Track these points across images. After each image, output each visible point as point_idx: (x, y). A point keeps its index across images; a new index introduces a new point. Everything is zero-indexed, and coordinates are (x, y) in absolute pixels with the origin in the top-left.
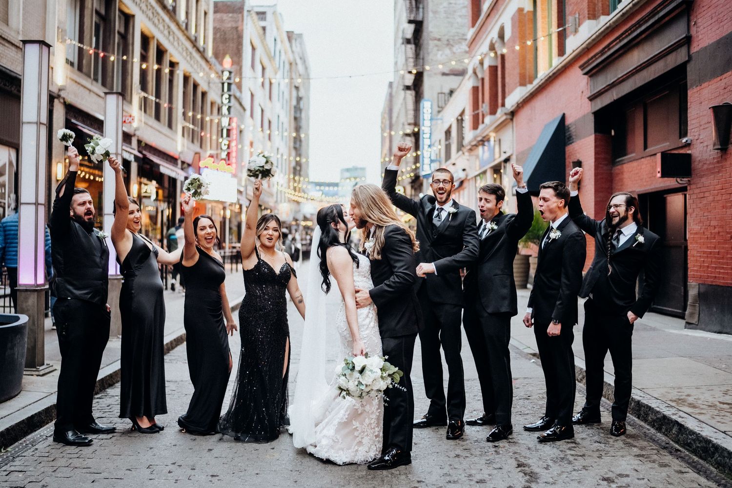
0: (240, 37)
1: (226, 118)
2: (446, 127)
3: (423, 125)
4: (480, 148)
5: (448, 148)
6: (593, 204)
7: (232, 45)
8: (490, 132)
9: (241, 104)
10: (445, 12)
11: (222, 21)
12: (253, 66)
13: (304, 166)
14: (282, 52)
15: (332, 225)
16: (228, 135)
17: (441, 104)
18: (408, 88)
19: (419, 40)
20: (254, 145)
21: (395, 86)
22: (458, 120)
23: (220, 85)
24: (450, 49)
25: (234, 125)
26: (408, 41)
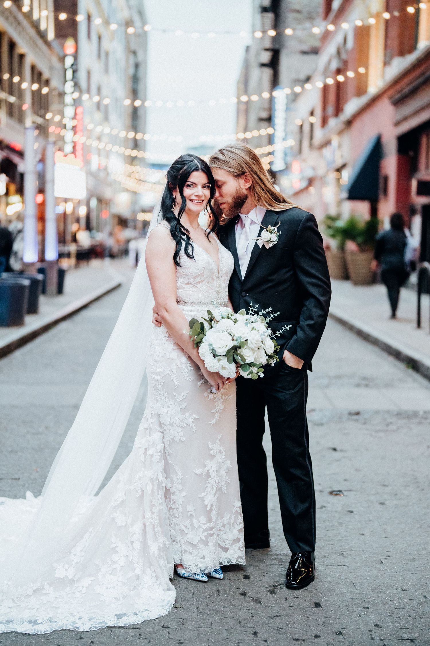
1: (70, 107)
8: (333, 135)
12: (89, 35)
18: (263, 65)
19: (278, 9)
26: (265, 10)
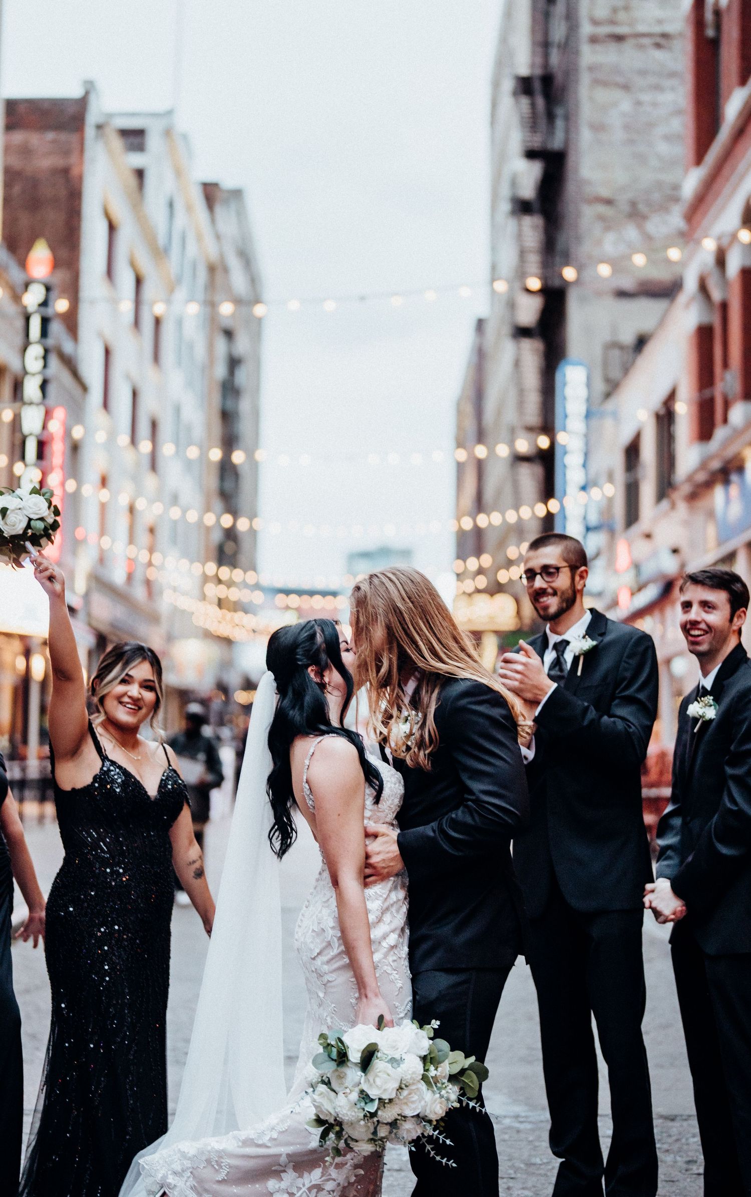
0: (73, 195)
1: (34, 408)
2: (626, 437)
3: (564, 429)
4: (719, 493)
5: (632, 492)
7: (54, 217)
9: (75, 373)
11: (25, 151)
12: (110, 272)
13: (246, 544)
15: (311, 672)
16: (40, 455)
17: (615, 373)
18: (522, 332)
19: (554, 203)
20: (112, 483)
21: (490, 329)
22: (658, 417)
23: (20, 323)
24: (640, 227)
25: (55, 427)
26: (523, 207)
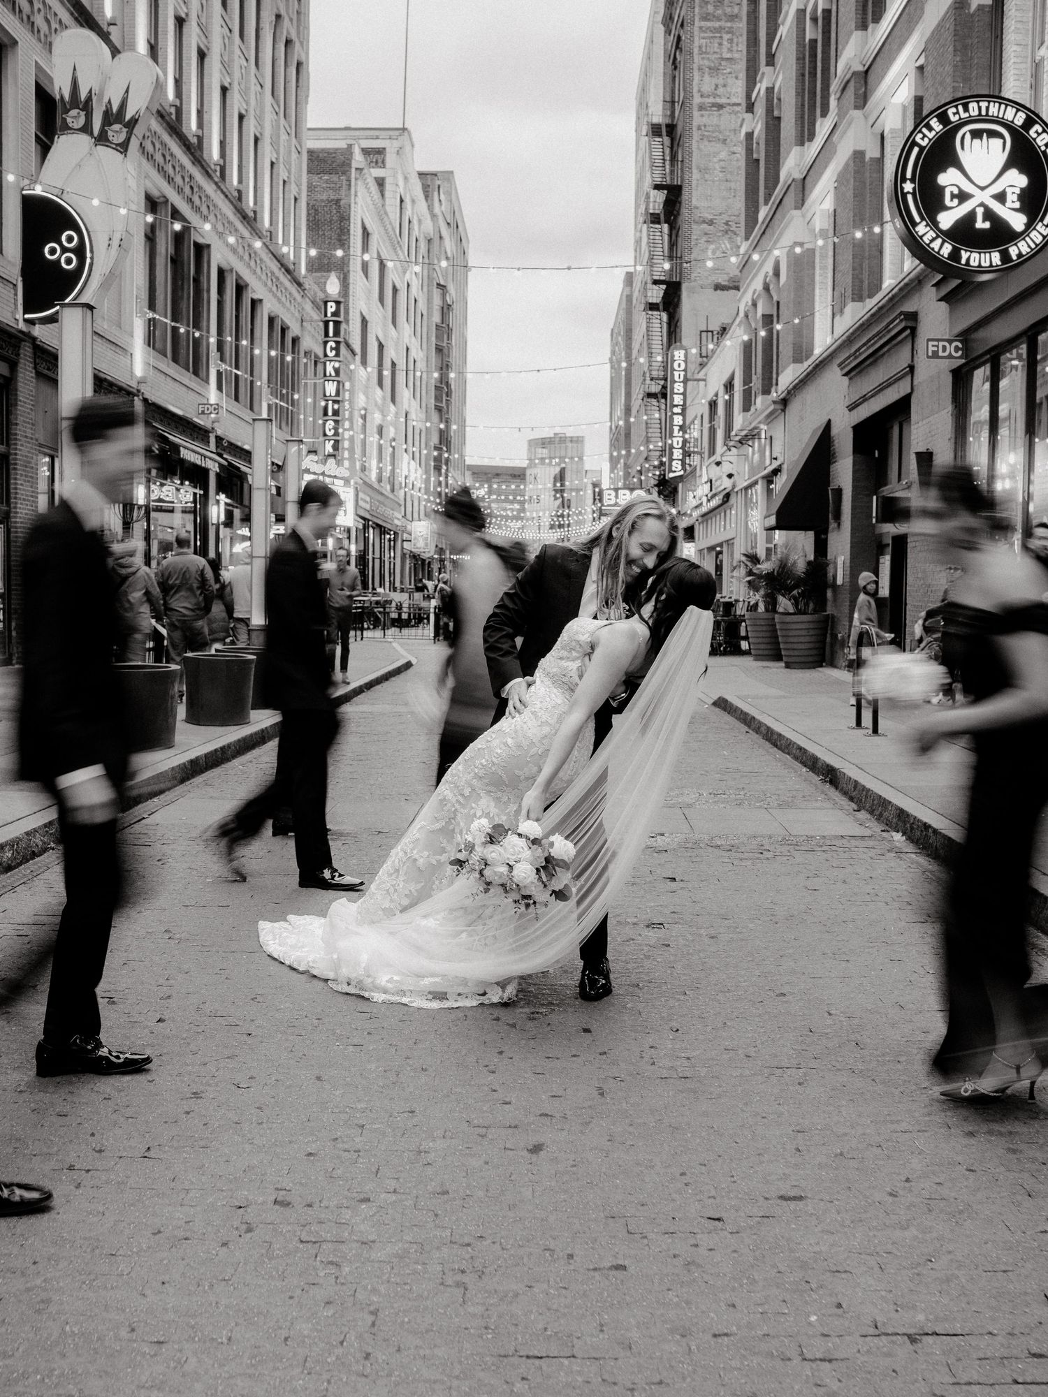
0: (344, 219)
2: (710, 396)
5: (712, 433)
6: (849, 546)
8: (760, 422)
10: (723, 170)
14: (415, 221)
17: (707, 350)
18: (653, 307)
19: (676, 217)
22: (727, 387)
23: (322, 325)
26: (655, 219)
